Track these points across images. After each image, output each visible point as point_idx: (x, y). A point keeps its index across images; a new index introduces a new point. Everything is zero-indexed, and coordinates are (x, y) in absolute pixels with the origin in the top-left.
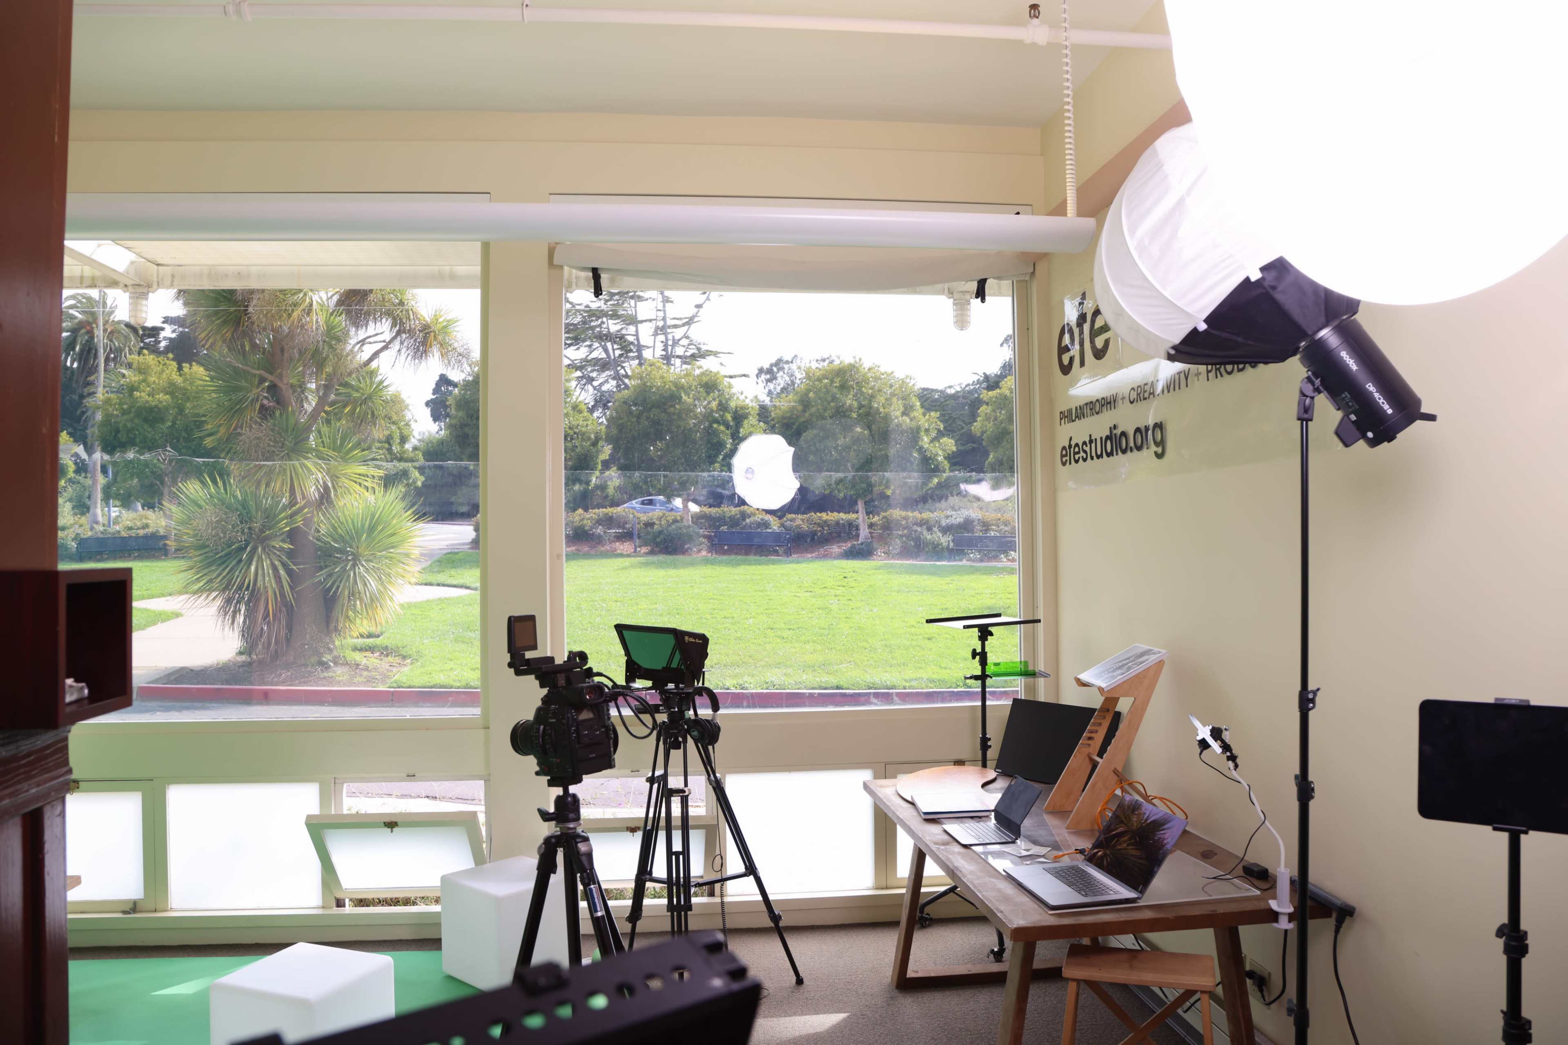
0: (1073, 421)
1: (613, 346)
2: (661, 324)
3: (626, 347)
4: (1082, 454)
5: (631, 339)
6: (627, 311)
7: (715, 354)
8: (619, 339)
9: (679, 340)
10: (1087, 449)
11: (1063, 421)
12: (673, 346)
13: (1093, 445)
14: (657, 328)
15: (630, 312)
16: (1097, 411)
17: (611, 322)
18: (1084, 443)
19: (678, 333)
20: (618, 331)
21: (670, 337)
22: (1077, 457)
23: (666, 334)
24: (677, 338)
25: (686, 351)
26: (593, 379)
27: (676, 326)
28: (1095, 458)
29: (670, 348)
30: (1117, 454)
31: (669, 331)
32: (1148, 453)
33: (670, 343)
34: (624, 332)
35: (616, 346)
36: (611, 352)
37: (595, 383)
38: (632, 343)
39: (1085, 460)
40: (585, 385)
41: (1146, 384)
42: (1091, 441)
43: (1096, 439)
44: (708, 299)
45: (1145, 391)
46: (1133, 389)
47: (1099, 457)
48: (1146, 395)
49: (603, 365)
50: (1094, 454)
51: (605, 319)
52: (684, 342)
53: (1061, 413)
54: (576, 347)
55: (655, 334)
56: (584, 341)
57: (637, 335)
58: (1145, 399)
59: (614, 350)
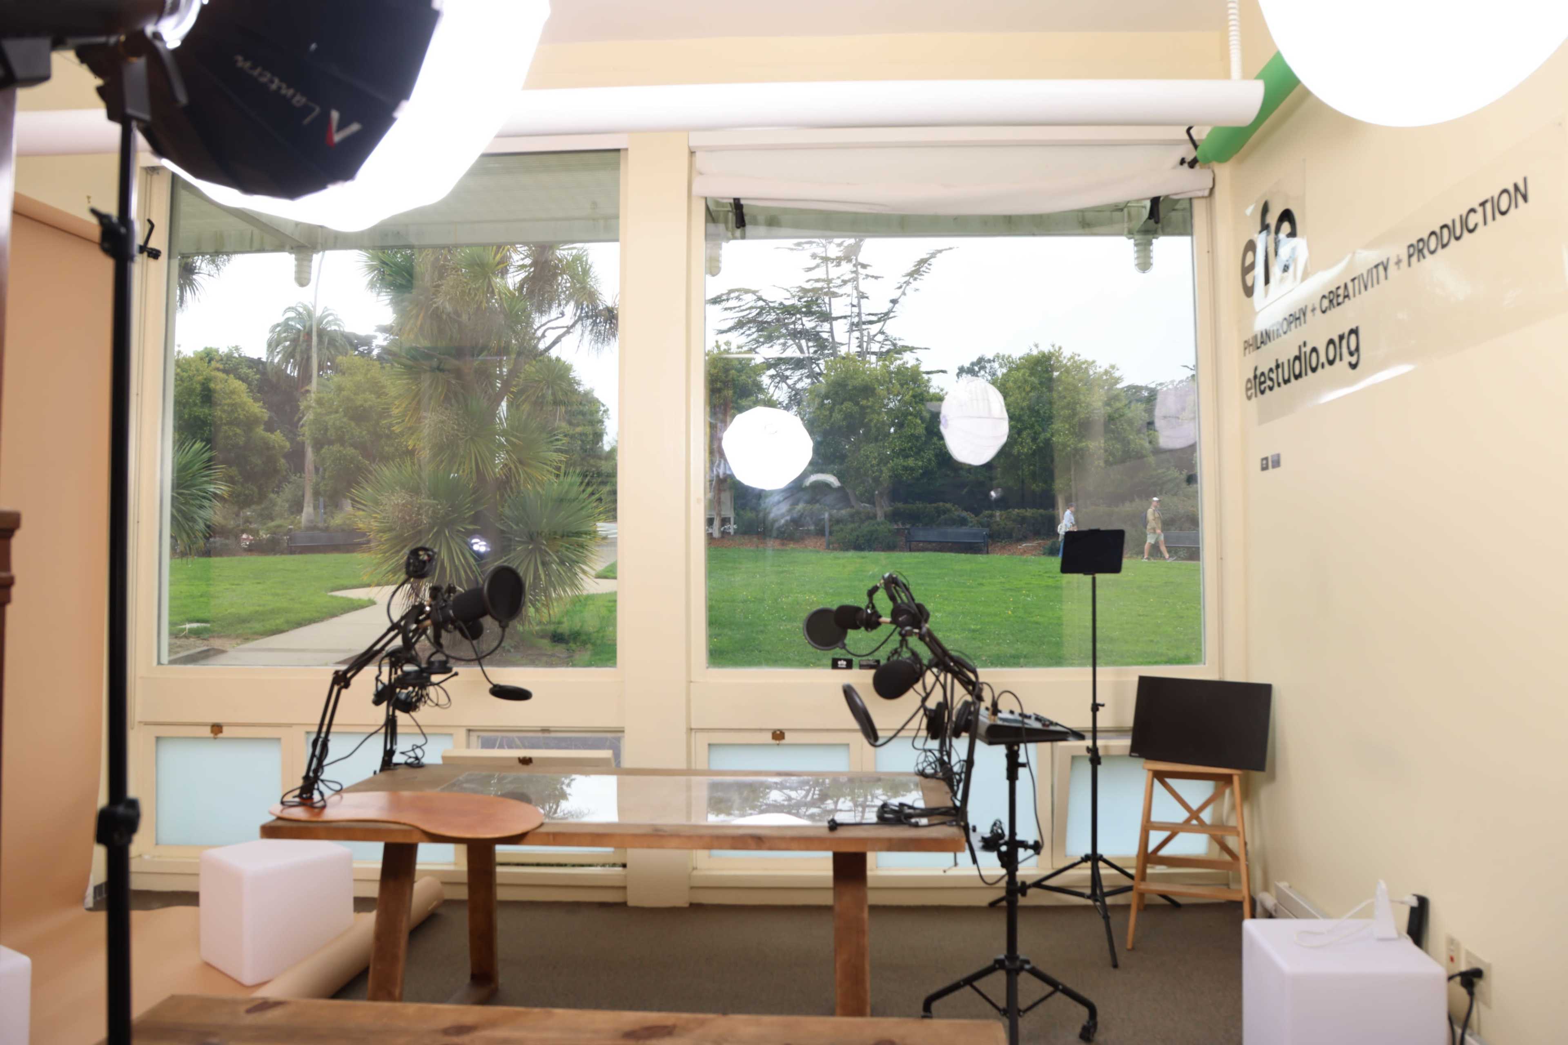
0: (1258, 348)
1: (807, 344)
2: (856, 320)
3: (821, 344)
4: (1269, 383)
5: (825, 335)
6: (820, 307)
7: (911, 349)
8: (813, 336)
9: (875, 336)
10: (1273, 376)
11: (1247, 351)
12: (868, 343)
13: (1280, 370)
14: (852, 324)
15: (824, 309)
16: (1285, 330)
17: (805, 319)
18: (1271, 370)
19: (874, 329)
20: (814, 328)
21: (865, 333)
22: (1263, 387)
23: (861, 331)
24: (872, 333)
25: (881, 347)
26: (787, 377)
27: (871, 322)
28: (1282, 384)
29: (865, 344)
30: (1306, 374)
31: (864, 327)
32: (1341, 366)
33: (865, 339)
34: (818, 329)
35: (810, 344)
36: (805, 349)
37: (790, 382)
38: (827, 340)
39: (1271, 389)
40: (778, 383)
41: (1338, 288)
42: (1278, 366)
43: (1283, 364)
44: (904, 294)
45: (1338, 296)
46: (1324, 297)
47: (1287, 382)
48: (1340, 299)
49: (798, 364)
50: (1281, 380)
51: (798, 316)
52: (880, 338)
53: (1246, 342)
54: (770, 345)
55: (851, 331)
56: (778, 338)
57: (831, 332)
58: (1339, 304)
59: (808, 348)
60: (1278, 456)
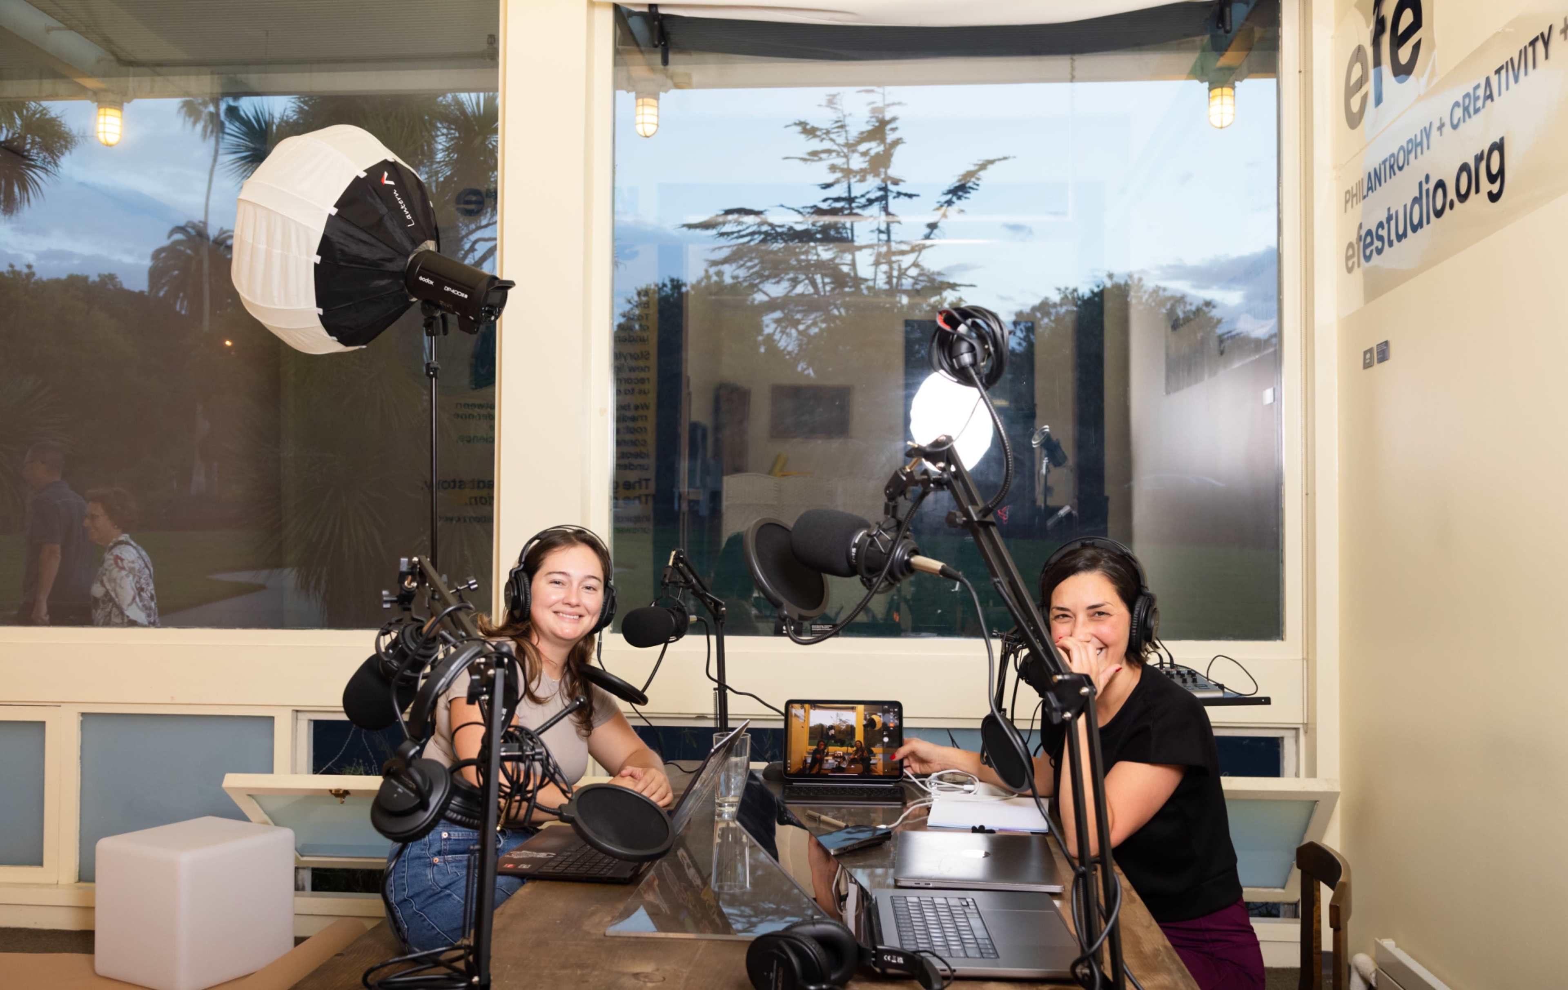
0: (1364, 197)
1: (823, 279)
2: (884, 249)
3: (840, 280)
4: (1377, 244)
5: (845, 269)
6: (841, 233)
7: (953, 286)
8: (830, 269)
9: (907, 269)
10: (1383, 233)
11: (1349, 204)
12: (899, 278)
13: (1393, 223)
14: (879, 255)
15: (845, 235)
16: (1401, 164)
17: (820, 248)
18: (1381, 225)
19: (907, 261)
20: (833, 260)
21: (895, 266)
22: (1368, 252)
23: (890, 263)
24: (904, 266)
25: (915, 283)
26: (798, 322)
27: (903, 253)
28: (1395, 241)
29: (895, 281)
30: (1428, 222)
31: (894, 258)
32: (1478, 201)
33: (895, 273)
34: (837, 261)
35: (827, 280)
36: (820, 286)
37: (801, 327)
38: (848, 275)
39: (1379, 251)
40: (786, 328)
41: (1477, 87)
42: (1389, 219)
43: (1397, 212)
44: (944, 216)
45: (1477, 98)
46: (1457, 104)
47: (1400, 238)
48: (1480, 104)
49: (810, 304)
50: (1393, 236)
51: (812, 244)
52: (913, 272)
53: (1348, 192)
54: (777, 279)
55: (877, 264)
56: (786, 271)
57: (853, 265)
58: (1477, 111)
59: (824, 284)
60: (1386, 343)
